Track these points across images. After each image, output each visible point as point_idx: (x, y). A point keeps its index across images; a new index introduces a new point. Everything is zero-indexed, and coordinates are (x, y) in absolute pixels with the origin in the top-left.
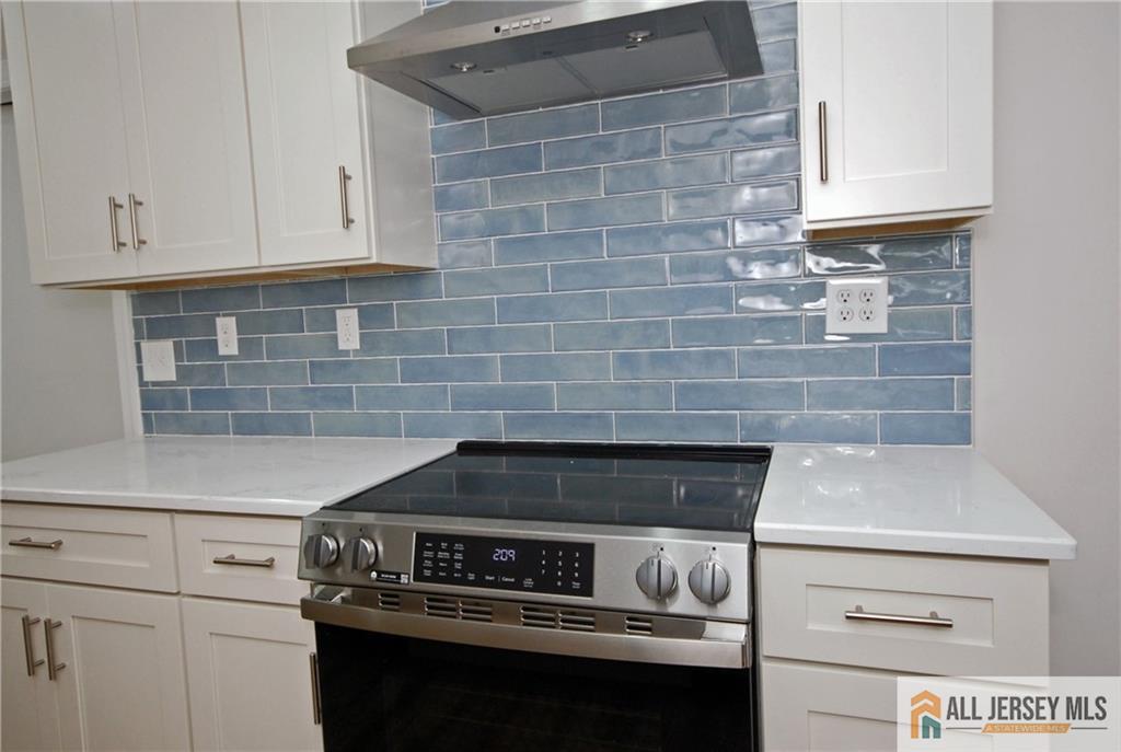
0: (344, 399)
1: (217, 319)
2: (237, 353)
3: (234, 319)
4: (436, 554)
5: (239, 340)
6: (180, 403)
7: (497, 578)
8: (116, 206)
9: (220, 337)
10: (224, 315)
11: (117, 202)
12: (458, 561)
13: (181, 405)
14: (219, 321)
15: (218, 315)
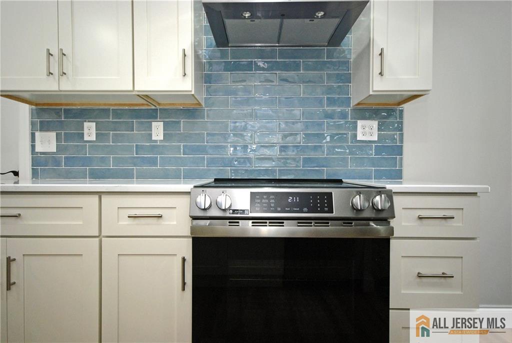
0: (153, 162)
1: (85, 123)
2: (95, 139)
3: (95, 123)
4: (261, 201)
5: (96, 133)
6: (57, 163)
7: (291, 209)
8: (50, 54)
9: (86, 131)
10: (89, 121)
11: (50, 52)
12: (273, 203)
13: (59, 164)
14: (86, 124)
15: (86, 121)
